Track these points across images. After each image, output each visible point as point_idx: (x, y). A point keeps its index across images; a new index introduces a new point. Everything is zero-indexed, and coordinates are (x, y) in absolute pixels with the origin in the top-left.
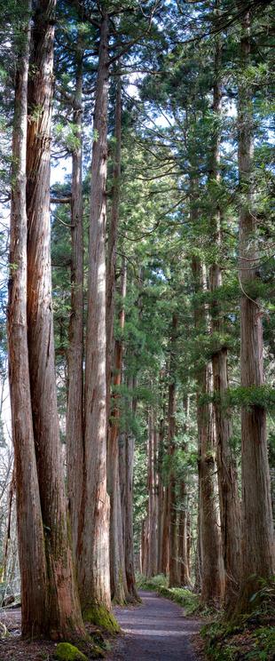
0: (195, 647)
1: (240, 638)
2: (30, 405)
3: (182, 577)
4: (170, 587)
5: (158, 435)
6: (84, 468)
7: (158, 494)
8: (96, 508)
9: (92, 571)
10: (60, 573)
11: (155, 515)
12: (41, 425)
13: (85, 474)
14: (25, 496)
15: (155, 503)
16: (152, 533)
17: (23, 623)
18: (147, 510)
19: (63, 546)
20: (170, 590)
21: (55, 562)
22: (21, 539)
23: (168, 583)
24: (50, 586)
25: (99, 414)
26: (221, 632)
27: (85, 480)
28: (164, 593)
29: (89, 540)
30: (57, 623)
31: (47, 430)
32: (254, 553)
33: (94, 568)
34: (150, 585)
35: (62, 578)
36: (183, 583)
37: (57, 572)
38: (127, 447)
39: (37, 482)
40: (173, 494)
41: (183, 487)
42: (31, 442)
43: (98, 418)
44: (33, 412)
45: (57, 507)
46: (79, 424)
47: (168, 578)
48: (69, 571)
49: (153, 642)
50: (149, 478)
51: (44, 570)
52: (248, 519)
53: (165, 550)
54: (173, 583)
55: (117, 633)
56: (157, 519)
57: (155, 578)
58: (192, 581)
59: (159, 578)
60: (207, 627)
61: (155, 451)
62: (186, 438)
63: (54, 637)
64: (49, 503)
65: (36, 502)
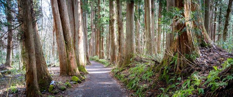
0: (111, 75)
1: (125, 71)
2: (57, 2)
3: (103, 56)
4: (99, 59)
5: (94, 12)
6: (74, 23)
7: (95, 31)
8: (79, 36)
9: (78, 55)
10: (71, 56)
11: (94, 38)
12: (61, 9)
13: (75, 25)
14: (59, 32)
15: (94, 34)
16: (93, 43)
17: (61, 71)
18: (91, 37)
19: (71, 48)
20: (99, 60)
21: (69, 53)
22: (58, 46)
23: (98, 58)
24: (68, 60)
25: (78, 5)
26: (118, 70)
27: (75, 27)
28: (98, 61)
29: (77, 46)
30: (71, 71)
31: (63, 10)
32: (129, 47)
33: (79, 54)
34: (93, 59)
35: (71, 57)
36: (103, 58)
37: (70, 56)
38: (85, 16)
39: (62, 28)
40: (100, 31)
41: (103, 29)
42: (59, 14)
43: (78, 6)
44: (58, 4)
45: (69, 36)
46: (72, 8)
47: (98, 57)
48: (74, 55)
49: (98, 75)
50: (91, 26)
51: (66, 55)
52: (127, 37)
53: (97, 48)
54: (100, 58)
55: (87, 73)
56: (94, 39)
57: (94, 57)
58: (106, 57)
59: (95, 57)
60: (113, 69)
61: (93, 17)
62: (104, 13)
63: (70, 75)
64: (66, 35)
65: (62, 34)
